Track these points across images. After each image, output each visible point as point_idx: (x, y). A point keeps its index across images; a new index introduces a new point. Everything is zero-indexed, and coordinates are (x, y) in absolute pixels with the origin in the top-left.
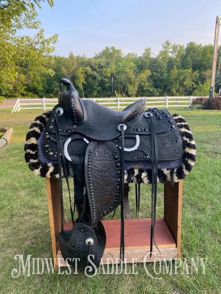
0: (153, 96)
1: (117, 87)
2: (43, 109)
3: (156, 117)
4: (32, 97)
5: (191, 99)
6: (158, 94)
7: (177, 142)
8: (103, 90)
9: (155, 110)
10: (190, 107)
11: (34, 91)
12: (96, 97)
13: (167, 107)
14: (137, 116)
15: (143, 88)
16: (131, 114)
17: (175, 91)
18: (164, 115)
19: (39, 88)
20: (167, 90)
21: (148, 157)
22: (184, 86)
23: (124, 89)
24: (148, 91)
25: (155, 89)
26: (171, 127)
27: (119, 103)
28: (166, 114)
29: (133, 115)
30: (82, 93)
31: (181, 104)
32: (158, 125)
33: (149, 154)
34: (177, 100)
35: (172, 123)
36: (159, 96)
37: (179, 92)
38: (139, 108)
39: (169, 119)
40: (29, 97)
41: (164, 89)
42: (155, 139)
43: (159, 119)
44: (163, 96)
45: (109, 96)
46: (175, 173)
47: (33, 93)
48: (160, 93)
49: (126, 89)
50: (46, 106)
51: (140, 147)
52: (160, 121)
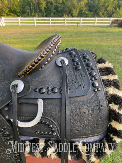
0: (88, 17)
1: (66, 10)
2: (19, 25)
3: (74, 64)
4: (13, 16)
5: (111, 20)
6: (91, 16)
7: (100, 112)
8: (57, 12)
9: (73, 53)
10: (110, 26)
11: (14, 12)
12: (52, 17)
13: (96, 25)
14: (42, 68)
15: (82, 11)
16: (29, 68)
17: (101, 14)
18: (85, 61)
19: (17, 10)
20: (96, 13)
21: (55, 134)
22: (107, 11)
23: (70, 12)
24: (85, 13)
25: (89, 12)
26: (93, 85)
27: (66, 21)
28: (88, 60)
29: (31, 68)
30: (44, 14)
31: (104, 23)
32: (75, 80)
33: (57, 129)
34: (102, 20)
35: (95, 78)
36: (92, 17)
37: (104, 15)
38: (42, 57)
39: (92, 69)
40: (11, 16)
41: (95, 13)
42: (67, 107)
43: (76, 69)
44: (94, 17)
45: (61, 17)
46: (93, 153)
47: (14, 14)
48: (92, 15)
49: (71, 12)
50: (21, 23)
51: (43, 118)
52: (78, 73)
